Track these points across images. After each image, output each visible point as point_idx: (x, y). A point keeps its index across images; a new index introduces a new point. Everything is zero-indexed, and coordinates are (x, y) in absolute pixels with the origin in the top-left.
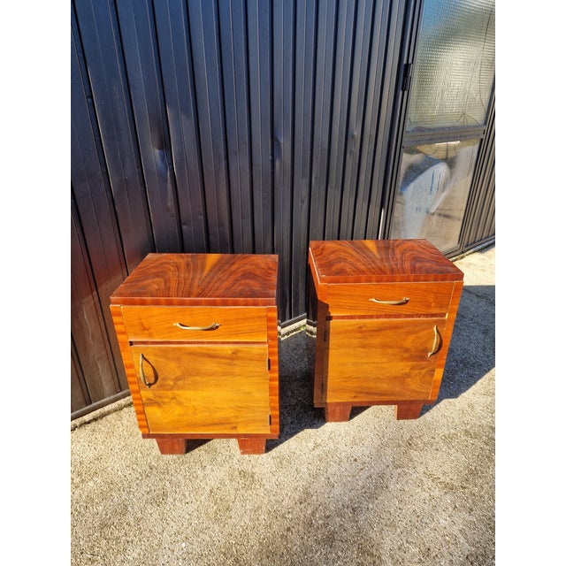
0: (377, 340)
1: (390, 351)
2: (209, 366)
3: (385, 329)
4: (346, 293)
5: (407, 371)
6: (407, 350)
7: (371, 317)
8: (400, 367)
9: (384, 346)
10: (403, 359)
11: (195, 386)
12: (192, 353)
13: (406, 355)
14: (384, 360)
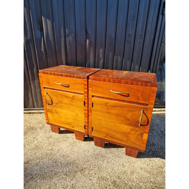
0: (114, 111)
1: (120, 118)
2: (65, 100)
3: (118, 106)
4: (99, 85)
5: (129, 130)
6: (128, 120)
7: (111, 99)
8: (126, 128)
9: (118, 115)
10: (127, 124)
11: (61, 107)
12: (60, 94)
13: (128, 122)
14: (118, 122)
